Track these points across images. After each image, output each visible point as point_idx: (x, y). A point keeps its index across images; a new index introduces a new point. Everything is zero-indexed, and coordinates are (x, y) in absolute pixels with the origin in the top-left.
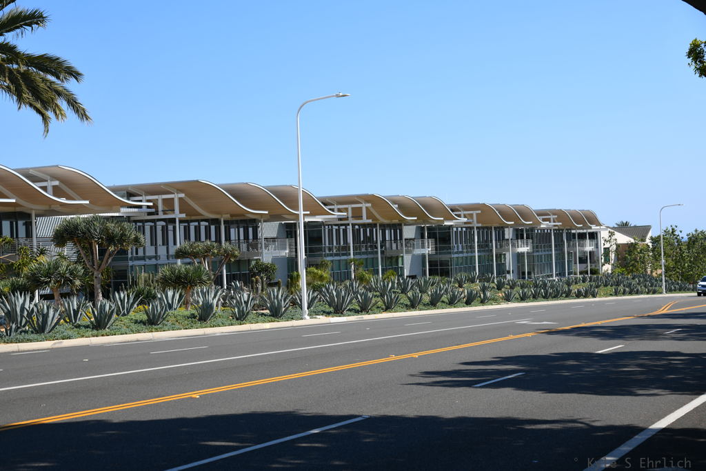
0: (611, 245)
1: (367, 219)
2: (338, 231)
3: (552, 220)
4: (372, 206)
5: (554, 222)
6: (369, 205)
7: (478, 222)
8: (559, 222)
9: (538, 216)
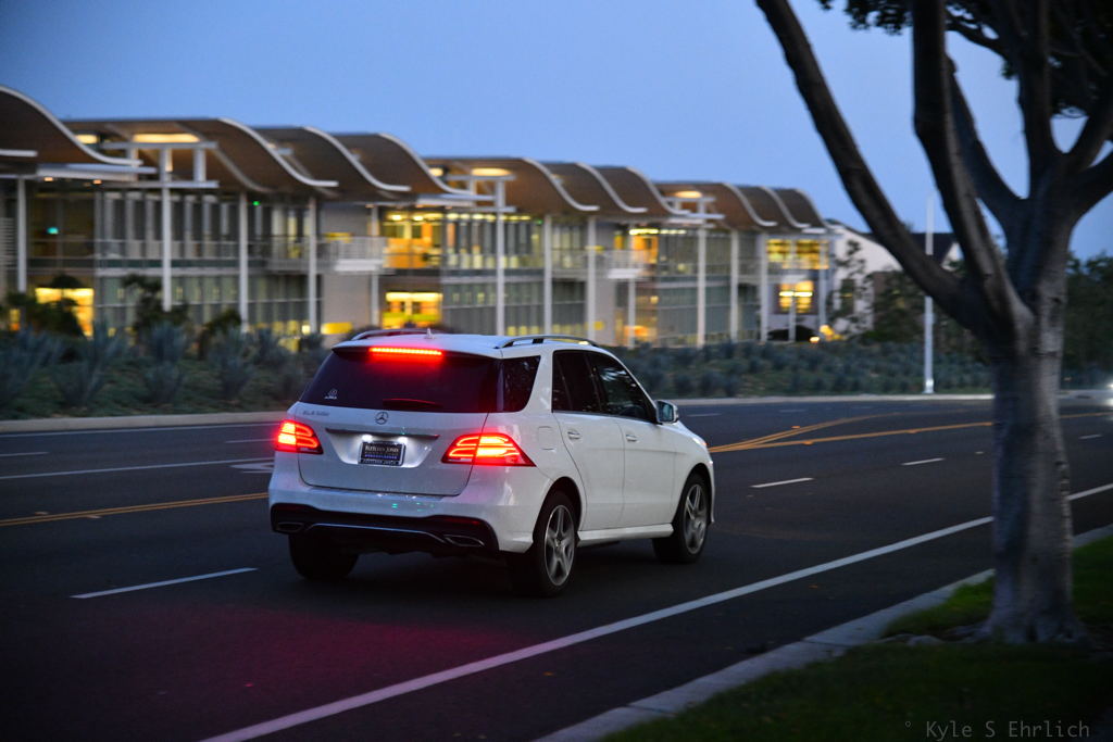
0: (852, 274)
1: (209, 177)
2: (140, 205)
3: (702, 208)
4: (222, 149)
5: (708, 212)
6: (212, 146)
7: (508, 203)
8: (720, 212)
9: (663, 193)
